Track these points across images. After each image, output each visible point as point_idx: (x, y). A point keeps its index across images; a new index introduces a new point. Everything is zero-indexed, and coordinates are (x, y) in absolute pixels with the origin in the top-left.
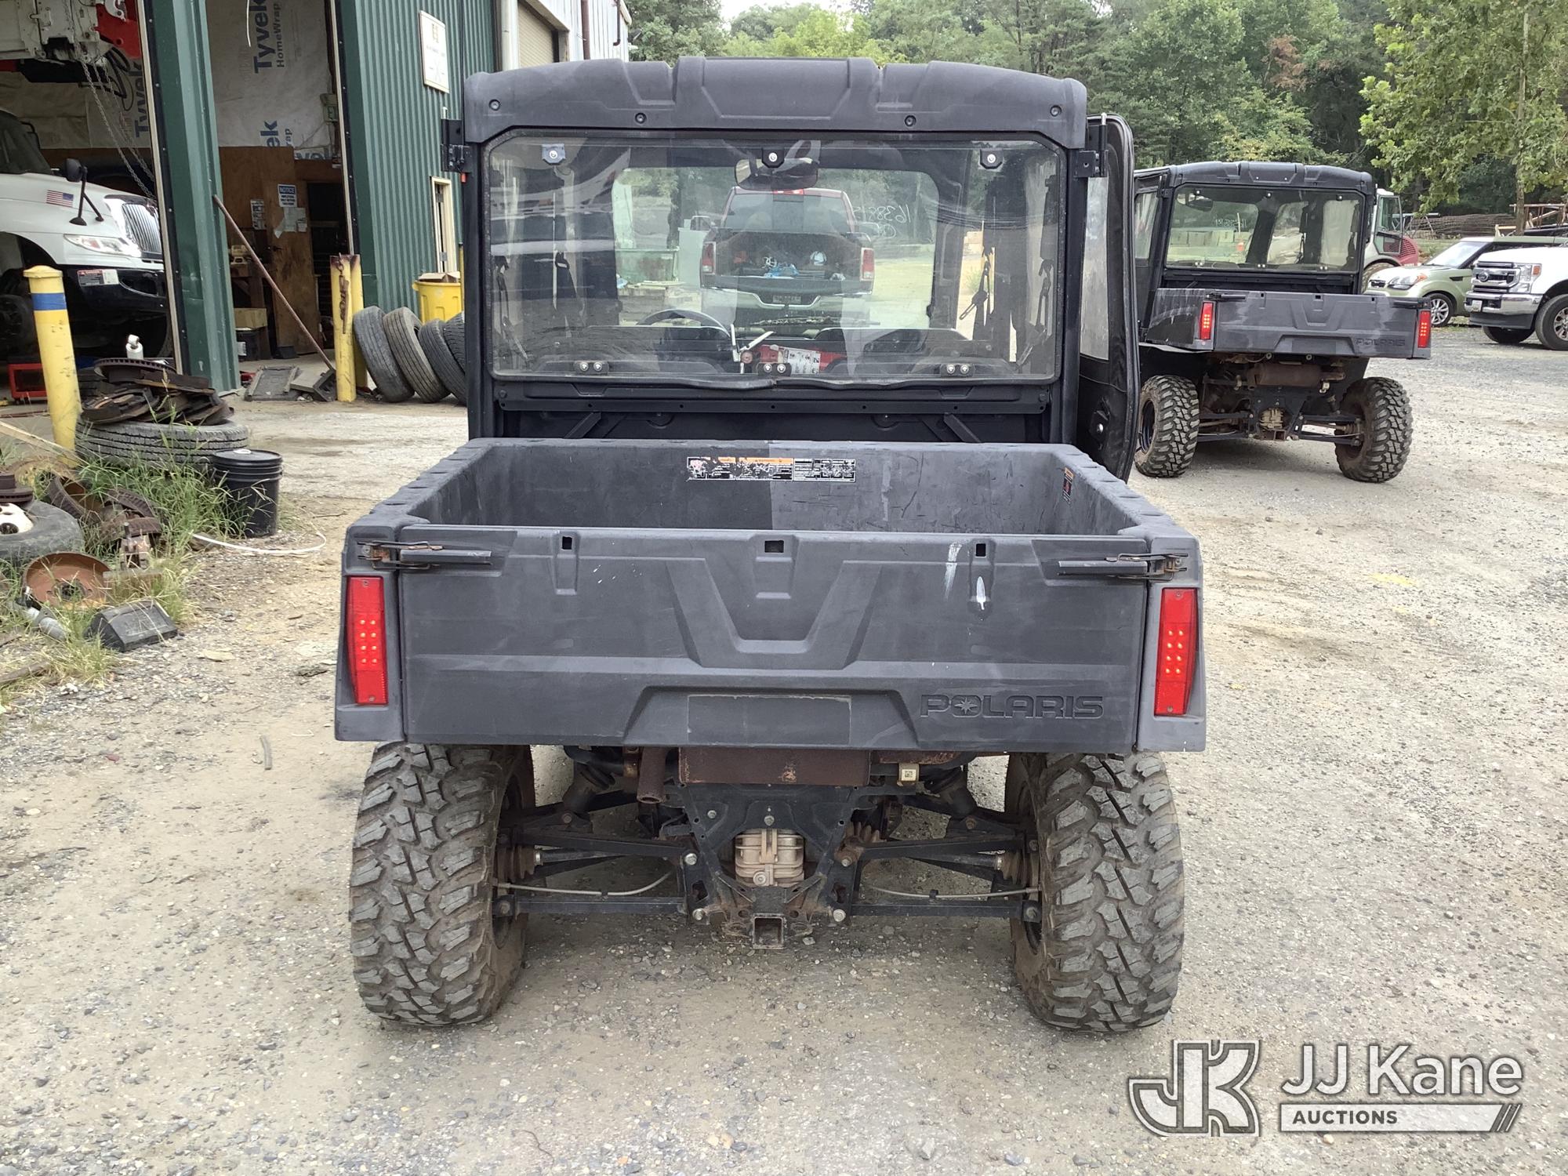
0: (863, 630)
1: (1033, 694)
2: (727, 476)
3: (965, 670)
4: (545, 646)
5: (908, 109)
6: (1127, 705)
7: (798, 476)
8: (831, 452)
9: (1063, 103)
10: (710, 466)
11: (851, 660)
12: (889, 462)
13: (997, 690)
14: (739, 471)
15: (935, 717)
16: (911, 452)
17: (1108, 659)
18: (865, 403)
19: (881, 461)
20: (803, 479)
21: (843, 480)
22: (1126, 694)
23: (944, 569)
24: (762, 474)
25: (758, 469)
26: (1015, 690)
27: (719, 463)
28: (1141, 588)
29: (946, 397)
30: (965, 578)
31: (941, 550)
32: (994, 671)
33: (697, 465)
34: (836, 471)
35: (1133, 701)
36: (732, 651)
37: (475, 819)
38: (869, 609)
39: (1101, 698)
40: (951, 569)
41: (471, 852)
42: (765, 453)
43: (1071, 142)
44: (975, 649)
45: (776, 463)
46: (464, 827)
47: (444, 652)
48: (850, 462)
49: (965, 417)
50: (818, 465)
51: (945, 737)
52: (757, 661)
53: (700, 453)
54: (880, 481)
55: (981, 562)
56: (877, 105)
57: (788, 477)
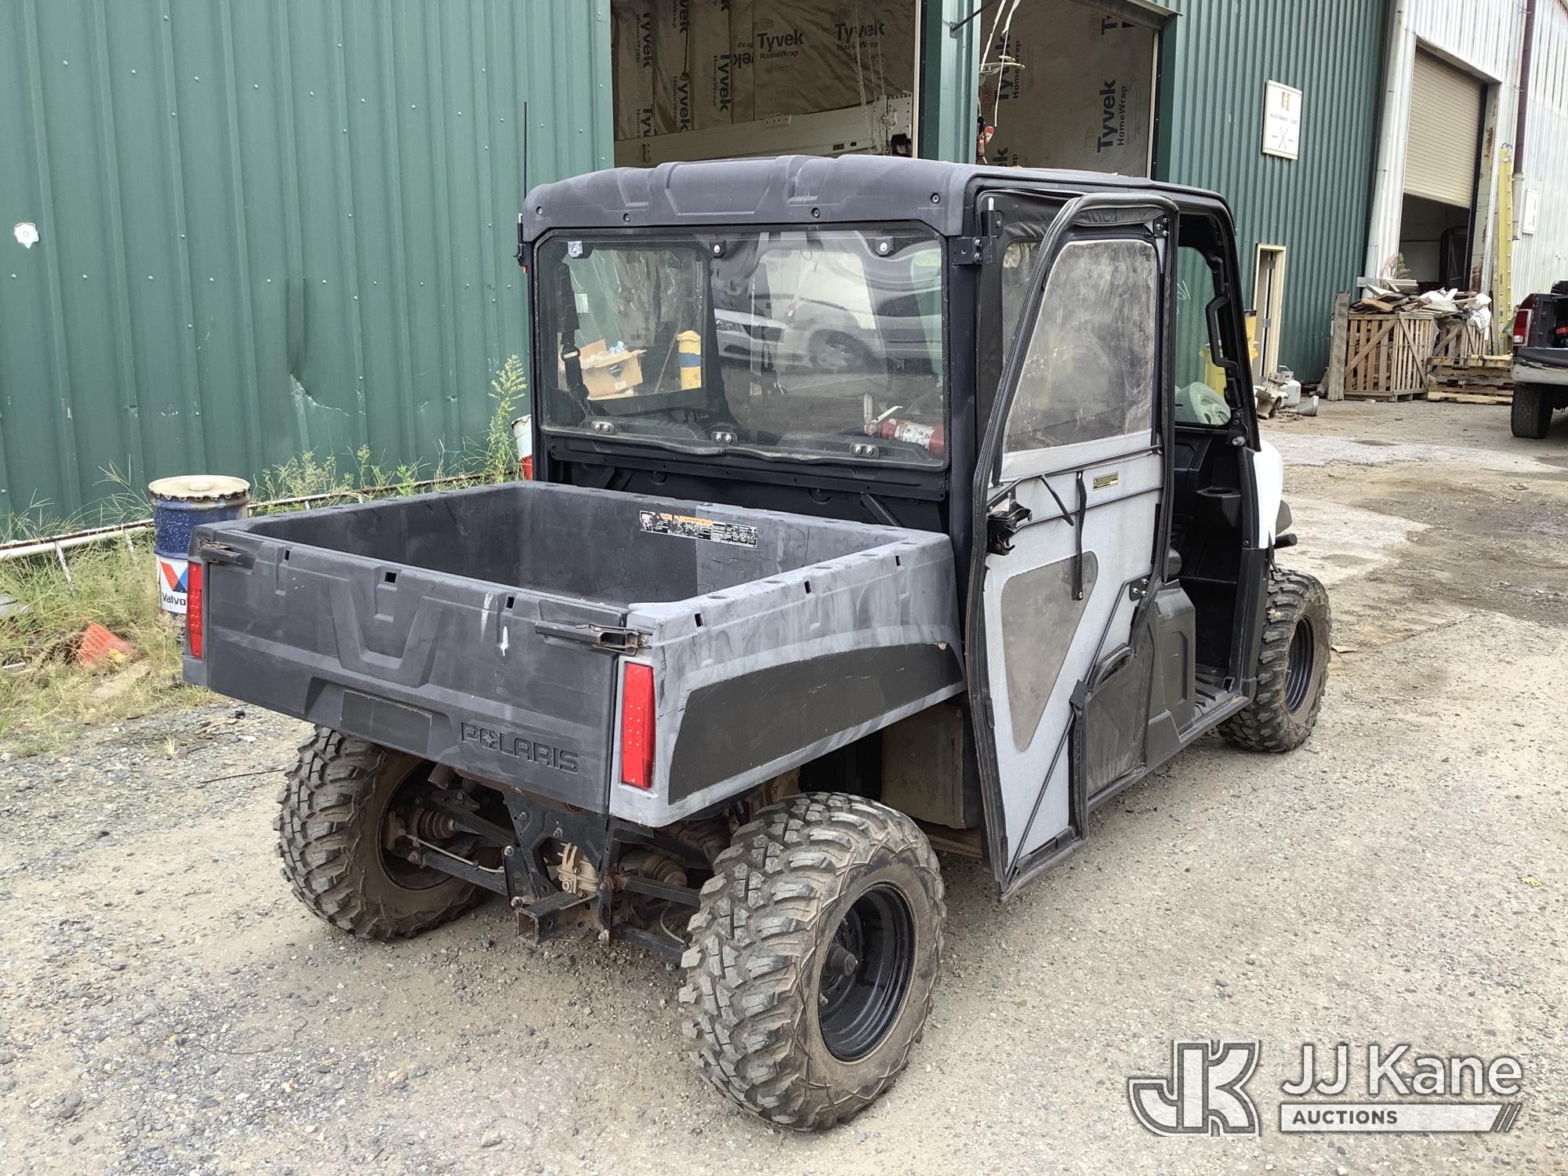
0: (431, 657)
1: (532, 740)
2: (665, 530)
3: (489, 707)
4: (269, 635)
5: (814, 202)
6: (597, 767)
7: (716, 538)
8: (739, 517)
9: (942, 190)
10: (655, 520)
11: (424, 681)
12: (782, 534)
13: (509, 730)
14: (674, 528)
15: (471, 744)
16: (799, 525)
17: (584, 720)
18: (795, 476)
19: (776, 531)
20: (718, 540)
21: (747, 545)
22: (597, 756)
23: (479, 615)
24: (690, 532)
25: (688, 527)
26: (520, 732)
27: (661, 519)
28: (608, 658)
29: (856, 476)
30: (496, 623)
31: (478, 597)
32: (508, 712)
33: (646, 518)
34: (743, 536)
35: (602, 764)
36: (357, 658)
37: (348, 772)
38: (436, 640)
39: (576, 756)
40: (485, 615)
41: (336, 796)
42: (692, 513)
43: (946, 228)
44: (499, 690)
45: (700, 523)
46: (337, 776)
47: (224, 626)
48: (753, 528)
49: (880, 499)
50: (729, 529)
51: (479, 764)
52: (372, 670)
53: (649, 508)
54: (775, 549)
55: (507, 613)
56: (791, 200)
57: (708, 537)
